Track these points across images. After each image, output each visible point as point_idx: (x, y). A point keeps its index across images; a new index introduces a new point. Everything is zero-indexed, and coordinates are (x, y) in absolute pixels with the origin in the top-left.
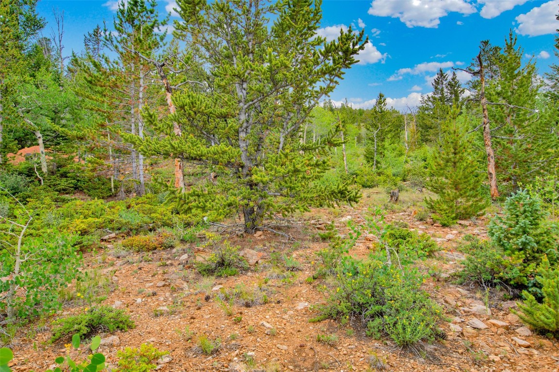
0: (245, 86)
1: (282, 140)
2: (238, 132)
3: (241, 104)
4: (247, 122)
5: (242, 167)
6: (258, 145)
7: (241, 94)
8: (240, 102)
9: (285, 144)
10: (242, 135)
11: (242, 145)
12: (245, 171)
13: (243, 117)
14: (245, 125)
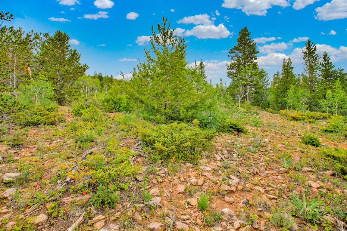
0: (59, 72)
1: (69, 86)
2: (57, 83)
3: (58, 76)
4: (60, 80)
5: (58, 91)
6: (63, 86)
7: (58, 74)
8: (58, 75)
9: (70, 86)
10: (58, 83)
11: (58, 86)
12: (59, 92)
13: (59, 79)
14: (59, 81)
